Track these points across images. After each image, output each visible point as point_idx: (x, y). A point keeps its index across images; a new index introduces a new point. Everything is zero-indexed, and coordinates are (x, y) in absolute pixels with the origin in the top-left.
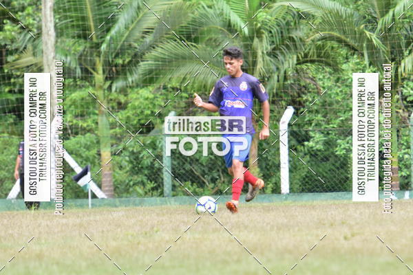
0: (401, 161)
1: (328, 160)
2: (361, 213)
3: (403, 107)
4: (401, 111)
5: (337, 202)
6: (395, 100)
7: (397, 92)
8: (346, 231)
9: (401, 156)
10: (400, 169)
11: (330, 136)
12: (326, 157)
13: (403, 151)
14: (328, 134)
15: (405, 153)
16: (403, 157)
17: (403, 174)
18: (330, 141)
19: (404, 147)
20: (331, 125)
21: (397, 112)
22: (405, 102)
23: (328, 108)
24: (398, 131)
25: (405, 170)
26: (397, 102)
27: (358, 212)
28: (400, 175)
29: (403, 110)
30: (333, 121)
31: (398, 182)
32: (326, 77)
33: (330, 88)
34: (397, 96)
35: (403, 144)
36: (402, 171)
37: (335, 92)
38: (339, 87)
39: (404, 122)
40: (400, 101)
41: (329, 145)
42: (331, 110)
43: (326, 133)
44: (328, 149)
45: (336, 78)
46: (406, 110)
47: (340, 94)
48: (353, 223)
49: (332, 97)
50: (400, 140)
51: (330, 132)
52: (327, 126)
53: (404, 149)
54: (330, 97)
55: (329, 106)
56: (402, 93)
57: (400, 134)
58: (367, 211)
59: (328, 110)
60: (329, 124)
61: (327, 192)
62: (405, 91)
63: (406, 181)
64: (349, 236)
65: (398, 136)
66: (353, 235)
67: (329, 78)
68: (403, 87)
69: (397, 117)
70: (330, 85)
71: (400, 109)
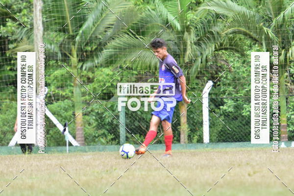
0: (289, 120)
1: (237, 119)
2: (260, 157)
3: (290, 82)
4: (289, 84)
5: (243, 149)
6: (285, 76)
7: (286, 71)
8: (249, 169)
9: (289, 116)
10: (288, 125)
11: (238, 102)
12: (235, 117)
13: (290, 113)
14: (237, 100)
15: (292, 115)
17: (291, 129)
18: (239, 106)
19: (291, 110)
20: (239, 94)
21: (286, 85)
22: (292, 78)
23: (237, 82)
24: (287, 99)
25: (292, 126)
26: (286, 78)
27: (258, 156)
28: (288, 130)
29: (291, 84)
30: (241, 92)
31: (287, 135)
32: (236, 60)
33: (238, 68)
34: (286, 74)
35: (290, 108)
36: (289, 127)
37: (242, 70)
38: (245, 67)
39: (291, 93)
40: (289, 78)
41: (238, 108)
42: (239, 83)
43: (235, 99)
44: (237, 111)
45: (242, 61)
47: (246, 72)
48: (254, 164)
49: (240, 74)
50: (288, 105)
51: (238, 99)
52: (237, 95)
54: (239, 74)
55: (238, 80)
56: (290, 71)
57: (288, 101)
58: (265, 155)
59: (237, 83)
60: (237, 94)
61: (236, 142)
62: (292, 70)
64: (252, 173)
65: (287, 102)
66: (254, 173)
67: (238, 60)
68: (291, 67)
69: (286, 89)
70: (238, 65)
71: (288, 83)
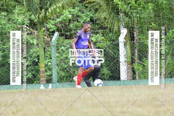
0: (47, 66)
1: (4, 66)
2: (23, 98)
3: (47, 35)
4: (46, 37)
5: (9, 91)
6: (43, 31)
7: (44, 26)
8: (13, 108)
9: (46, 63)
10: (46, 71)
11: (5, 53)
12: (3, 65)
13: (47, 61)
14: (4, 51)
15: (49, 62)
16: (48, 64)
17: (48, 74)
18: (6, 55)
19: (48, 58)
20: (6, 46)
21: (44, 38)
22: (48, 32)
23: (4, 36)
24: (44, 49)
25: (49, 71)
26: (44, 32)
27: (21, 97)
28: (46, 74)
29: (48, 37)
30: (7, 44)
31: (45, 79)
32: (2, 18)
33: (5, 25)
34: (44, 29)
35: (47, 57)
36: (47, 72)
37: (7, 27)
38: (10, 24)
39: (48, 44)
40: (46, 31)
41: (5, 57)
42: (6, 37)
43: (3, 50)
44: (4, 60)
45: (8, 19)
46: (49, 37)
47: (11, 28)
48: (17, 104)
49: (6, 29)
50: (46, 54)
51: (5, 50)
52: (3, 47)
53: (48, 59)
54: (5, 30)
55: (4, 35)
56: (46, 27)
57: (46, 50)
58: (26, 96)
59: (4, 37)
60: (4, 45)
61: (4, 85)
62: (48, 26)
63: (50, 78)
64: (15, 112)
65: (44, 52)
66: (17, 111)
67: (4, 18)
68: (47, 23)
69: (44, 41)
70: (4, 23)
71: (45, 36)
